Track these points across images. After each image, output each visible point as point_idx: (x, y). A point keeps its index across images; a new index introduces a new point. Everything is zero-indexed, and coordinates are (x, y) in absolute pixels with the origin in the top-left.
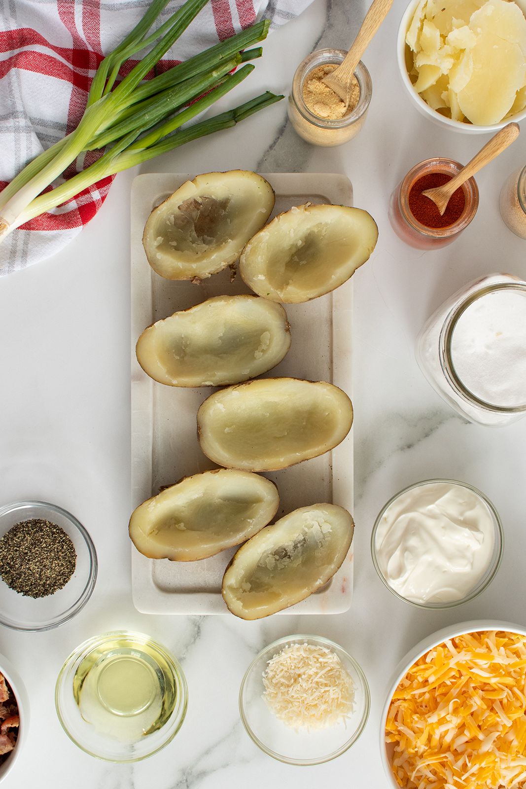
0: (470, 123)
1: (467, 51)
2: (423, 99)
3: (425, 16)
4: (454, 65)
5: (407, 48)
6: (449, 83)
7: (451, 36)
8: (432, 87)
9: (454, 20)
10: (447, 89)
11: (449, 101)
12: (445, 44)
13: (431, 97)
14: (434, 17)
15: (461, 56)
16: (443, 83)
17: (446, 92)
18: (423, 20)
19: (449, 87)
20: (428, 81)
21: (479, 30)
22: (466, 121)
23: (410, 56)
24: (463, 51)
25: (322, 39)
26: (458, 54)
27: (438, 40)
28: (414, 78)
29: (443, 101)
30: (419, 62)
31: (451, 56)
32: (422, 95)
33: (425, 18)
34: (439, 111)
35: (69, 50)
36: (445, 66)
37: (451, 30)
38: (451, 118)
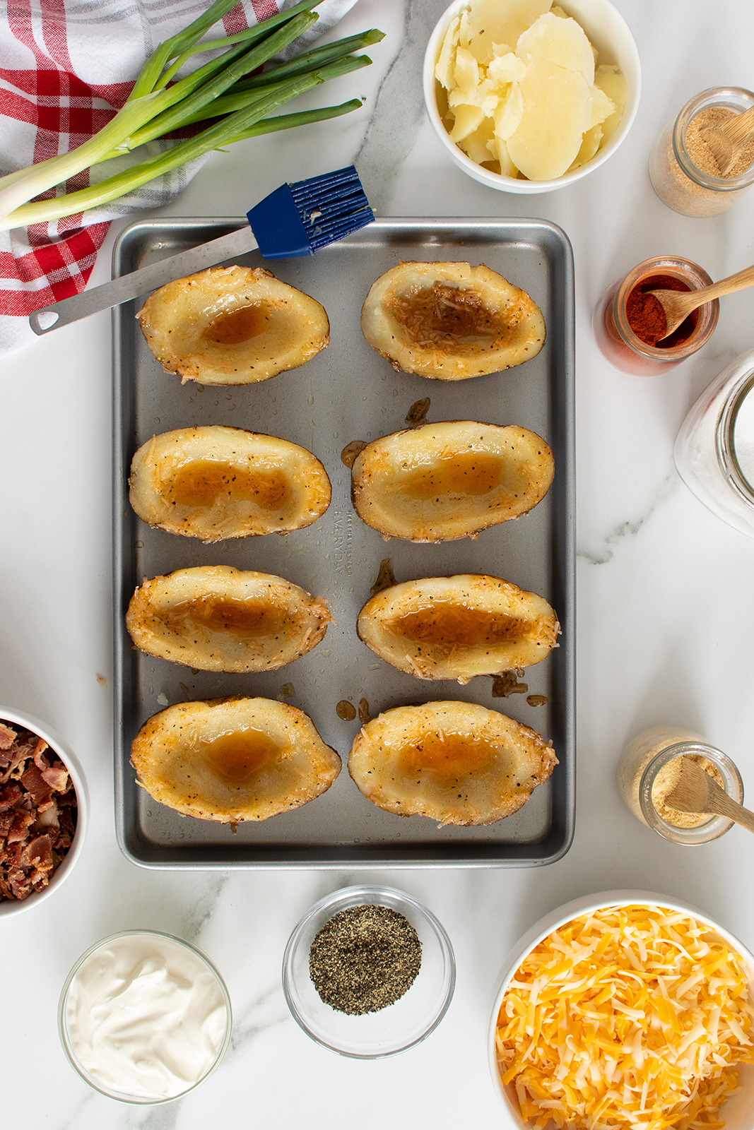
0: (526, 178)
1: (515, 84)
2: (462, 150)
3: (459, 41)
4: (500, 105)
5: (438, 84)
6: (494, 129)
7: (494, 66)
8: (473, 134)
9: (495, 45)
10: (493, 137)
11: (497, 152)
12: (486, 77)
13: (473, 148)
14: (470, 42)
15: (508, 91)
16: (487, 129)
17: (492, 140)
18: (456, 48)
19: (495, 133)
20: (467, 127)
21: (529, 56)
22: (521, 176)
23: (442, 95)
24: (509, 85)
25: (399, 59)
26: (504, 90)
27: (476, 72)
28: (449, 124)
29: (489, 153)
30: (454, 101)
31: (495, 92)
32: (463, 147)
33: (459, 44)
34: (485, 165)
36: (488, 106)
37: (492, 59)
38: (500, 174)
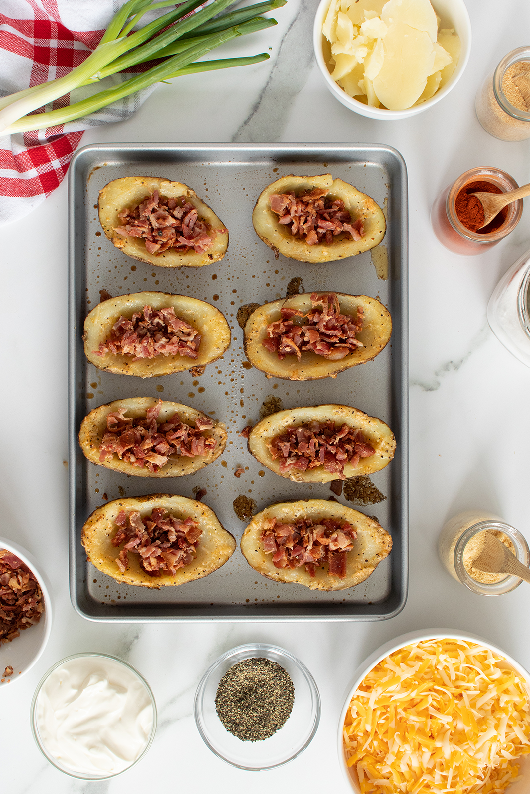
0: (386, 108)
1: (379, 40)
2: (340, 87)
3: (340, 8)
4: (369, 54)
5: (324, 38)
6: (364, 72)
7: (364, 26)
8: (349, 75)
9: (366, 12)
10: (363, 78)
11: (365, 89)
12: (359, 34)
13: (348, 85)
14: (348, 9)
15: (374, 45)
16: (358, 72)
17: (362, 80)
18: (337, 13)
19: (364, 75)
20: (344, 70)
21: (391, 20)
22: (382, 106)
23: (327, 46)
24: (375, 40)
25: (297, 21)
26: (371, 44)
27: (351, 31)
28: (331, 68)
29: (360, 89)
30: (335, 51)
31: (365, 45)
32: (340, 84)
33: (340, 10)
34: (356, 98)
35: (28, 21)
36: (360, 55)
37: (364, 21)
38: (367, 104)
